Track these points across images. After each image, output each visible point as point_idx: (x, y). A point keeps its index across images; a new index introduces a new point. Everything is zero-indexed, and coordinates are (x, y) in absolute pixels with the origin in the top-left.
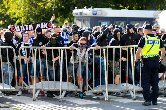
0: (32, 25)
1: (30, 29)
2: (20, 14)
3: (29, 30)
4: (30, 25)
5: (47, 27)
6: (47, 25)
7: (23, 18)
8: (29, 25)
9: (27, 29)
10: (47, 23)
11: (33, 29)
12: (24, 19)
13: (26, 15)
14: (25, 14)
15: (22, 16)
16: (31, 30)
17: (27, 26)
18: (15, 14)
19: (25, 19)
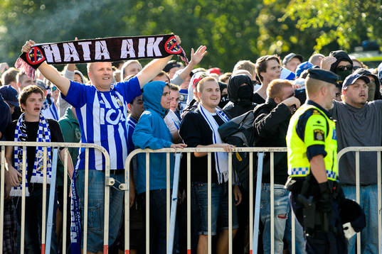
0: (104, 42)
1: (98, 56)
2: (331, 15)
3: (93, 60)
4: (97, 44)
5: (158, 53)
6: (162, 46)
7: (340, 29)
8: (94, 42)
9: (87, 56)
10: (159, 40)
11: (107, 56)
12: (346, 33)
13: (353, 18)
14: (348, 13)
15: (338, 21)
16: (103, 60)
17: (85, 46)
18: (314, 14)
19: (350, 30)
